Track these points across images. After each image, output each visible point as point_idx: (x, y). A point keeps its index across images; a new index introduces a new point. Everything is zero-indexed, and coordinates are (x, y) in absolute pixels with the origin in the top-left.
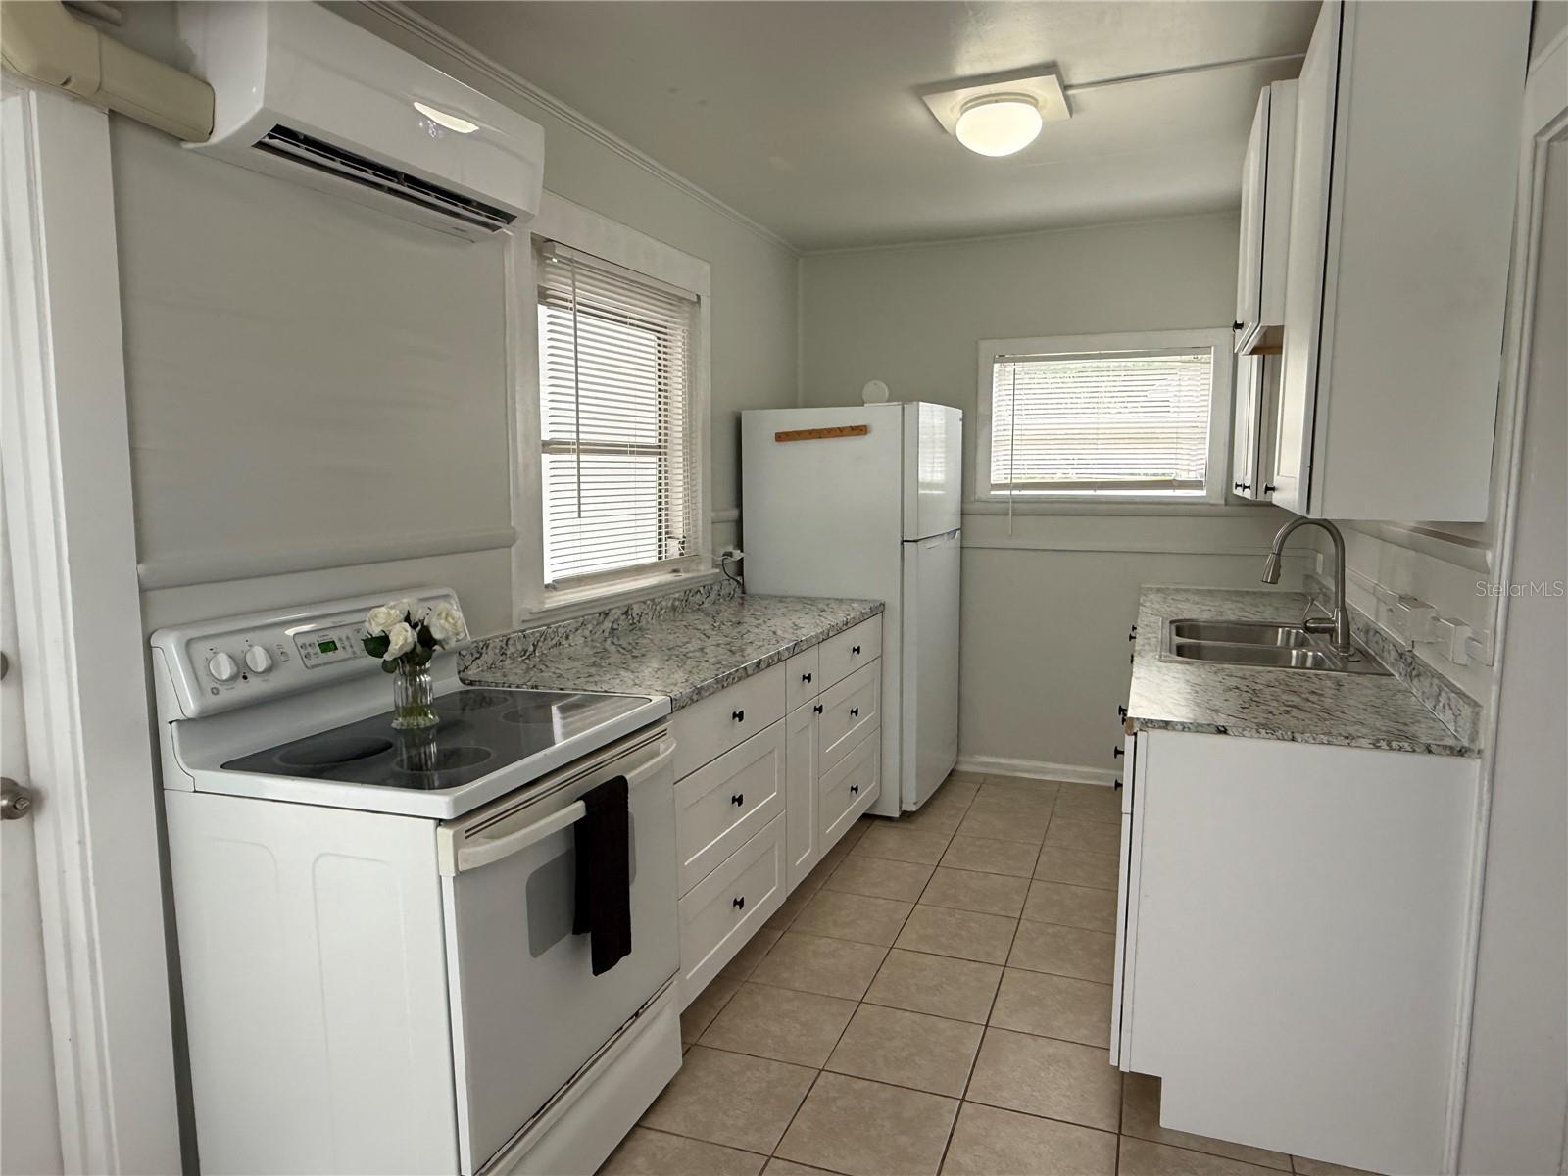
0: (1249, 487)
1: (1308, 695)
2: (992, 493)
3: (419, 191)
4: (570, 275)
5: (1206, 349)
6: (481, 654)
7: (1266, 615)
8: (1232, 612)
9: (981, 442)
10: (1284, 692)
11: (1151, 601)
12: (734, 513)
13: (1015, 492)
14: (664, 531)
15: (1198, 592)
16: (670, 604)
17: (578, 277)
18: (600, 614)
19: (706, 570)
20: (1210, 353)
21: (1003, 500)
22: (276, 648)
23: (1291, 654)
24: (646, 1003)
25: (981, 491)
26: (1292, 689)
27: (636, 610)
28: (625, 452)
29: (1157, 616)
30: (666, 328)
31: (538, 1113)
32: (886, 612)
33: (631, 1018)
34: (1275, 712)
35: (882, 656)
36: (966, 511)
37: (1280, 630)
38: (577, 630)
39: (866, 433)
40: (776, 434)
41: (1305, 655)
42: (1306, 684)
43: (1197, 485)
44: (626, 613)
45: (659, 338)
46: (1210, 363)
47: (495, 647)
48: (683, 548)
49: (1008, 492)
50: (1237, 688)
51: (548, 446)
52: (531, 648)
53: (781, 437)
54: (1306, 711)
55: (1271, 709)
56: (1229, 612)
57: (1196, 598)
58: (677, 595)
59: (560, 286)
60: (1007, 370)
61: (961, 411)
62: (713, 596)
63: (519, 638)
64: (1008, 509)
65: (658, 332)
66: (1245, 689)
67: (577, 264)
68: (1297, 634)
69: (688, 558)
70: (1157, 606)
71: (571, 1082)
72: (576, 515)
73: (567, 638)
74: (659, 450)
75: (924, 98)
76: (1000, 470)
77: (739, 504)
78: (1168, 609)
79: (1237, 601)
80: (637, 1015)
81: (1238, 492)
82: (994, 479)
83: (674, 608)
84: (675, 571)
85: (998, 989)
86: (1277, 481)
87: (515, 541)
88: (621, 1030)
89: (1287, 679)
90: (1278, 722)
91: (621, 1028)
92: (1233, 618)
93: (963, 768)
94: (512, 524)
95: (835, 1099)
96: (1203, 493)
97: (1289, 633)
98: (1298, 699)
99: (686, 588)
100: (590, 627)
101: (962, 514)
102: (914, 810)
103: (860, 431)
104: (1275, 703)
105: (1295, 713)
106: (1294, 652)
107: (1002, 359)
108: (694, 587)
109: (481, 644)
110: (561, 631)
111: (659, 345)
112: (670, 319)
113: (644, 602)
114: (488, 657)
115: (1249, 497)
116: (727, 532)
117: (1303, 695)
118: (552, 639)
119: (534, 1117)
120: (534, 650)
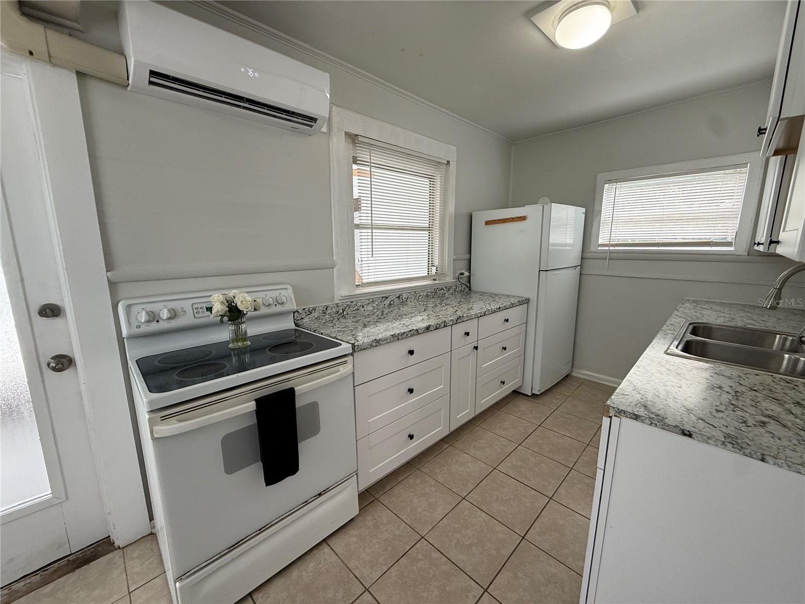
0: (763, 244)
1: (792, 406)
2: (599, 248)
3: (257, 107)
4: (368, 150)
5: (745, 165)
6: (311, 313)
7: (768, 324)
8: (741, 320)
9: (595, 224)
10: (766, 397)
11: (685, 308)
12: (467, 256)
13: (611, 248)
14: (430, 263)
15: (721, 304)
16: (425, 294)
17: (372, 151)
18: (383, 297)
19: (449, 279)
20: (747, 167)
21: (605, 252)
22: (180, 308)
23: (784, 358)
24: (328, 489)
25: (593, 248)
26: (775, 396)
27: (404, 296)
28: (405, 229)
29: (683, 318)
30: (434, 176)
31: (233, 546)
32: (530, 303)
33: (316, 496)
34: (751, 422)
35: (526, 323)
36: (583, 257)
37: (778, 336)
38: (369, 304)
39: (525, 220)
40: (486, 222)
41: (797, 360)
42: (792, 393)
43: (729, 244)
44: (399, 297)
45: (430, 181)
46: (746, 173)
47: (320, 310)
48: (437, 270)
49: (607, 248)
50: (720, 388)
51: (358, 226)
52: (341, 311)
53: (488, 223)
54: (785, 426)
55: (746, 416)
56: (738, 319)
57: (718, 308)
58: (429, 290)
59: (364, 155)
60: (613, 187)
61: (585, 209)
62: (451, 291)
63: (334, 307)
64: (607, 256)
65: (430, 178)
66: (729, 389)
67: (372, 145)
68: (793, 340)
69: (440, 274)
70: (687, 311)
71: (261, 530)
72: (371, 256)
73: (363, 307)
74: (429, 229)
75: (531, 19)
76: (604, 237)
77: (470, 253)
78: (694, 314)
79: (748, 312)
80: (320, 495)
81: (756, 248)
82: (601, 241)
83: (427, 296)
84: (434, 280)
85: (540, 513)
86: (782, 236)
87: (335, 266)
88: (306, 503)
89: (772, 384)
90: (750, 436)
91: (307, 501)
92: (740, 324)
93: (574, 374)
94: (334, 259)
95: (420, 560)
96: (732, 249)
97: (785, 340)
98: (779, 409)
99: (435, 288)
100: (377, 303)
101: (582, 258)
102: (538, 394)
103: (523, 218)
104: (752, 410)
105: (773, 426)
106: (787, 356)
107: (610, 181)
108: (441, 287)
109: (311, 309)
110: (359, 304)
111: (430, 184)
112: (435, 172)
113: (410, 293)
114: (316, 314)
115: (762, 251)
116: (464, 264)
117: (786, 406)
118: (354, 308)
119: (229, 548)
120: (343, 312)
